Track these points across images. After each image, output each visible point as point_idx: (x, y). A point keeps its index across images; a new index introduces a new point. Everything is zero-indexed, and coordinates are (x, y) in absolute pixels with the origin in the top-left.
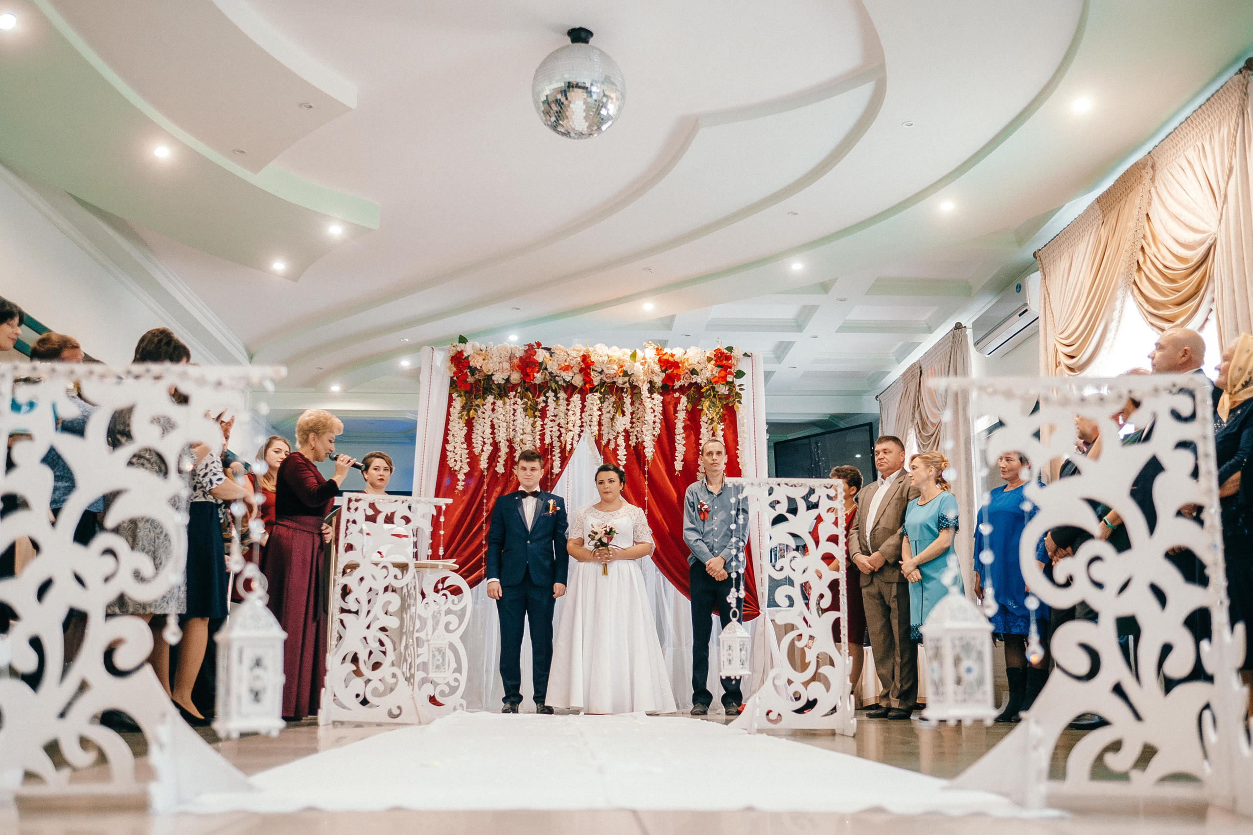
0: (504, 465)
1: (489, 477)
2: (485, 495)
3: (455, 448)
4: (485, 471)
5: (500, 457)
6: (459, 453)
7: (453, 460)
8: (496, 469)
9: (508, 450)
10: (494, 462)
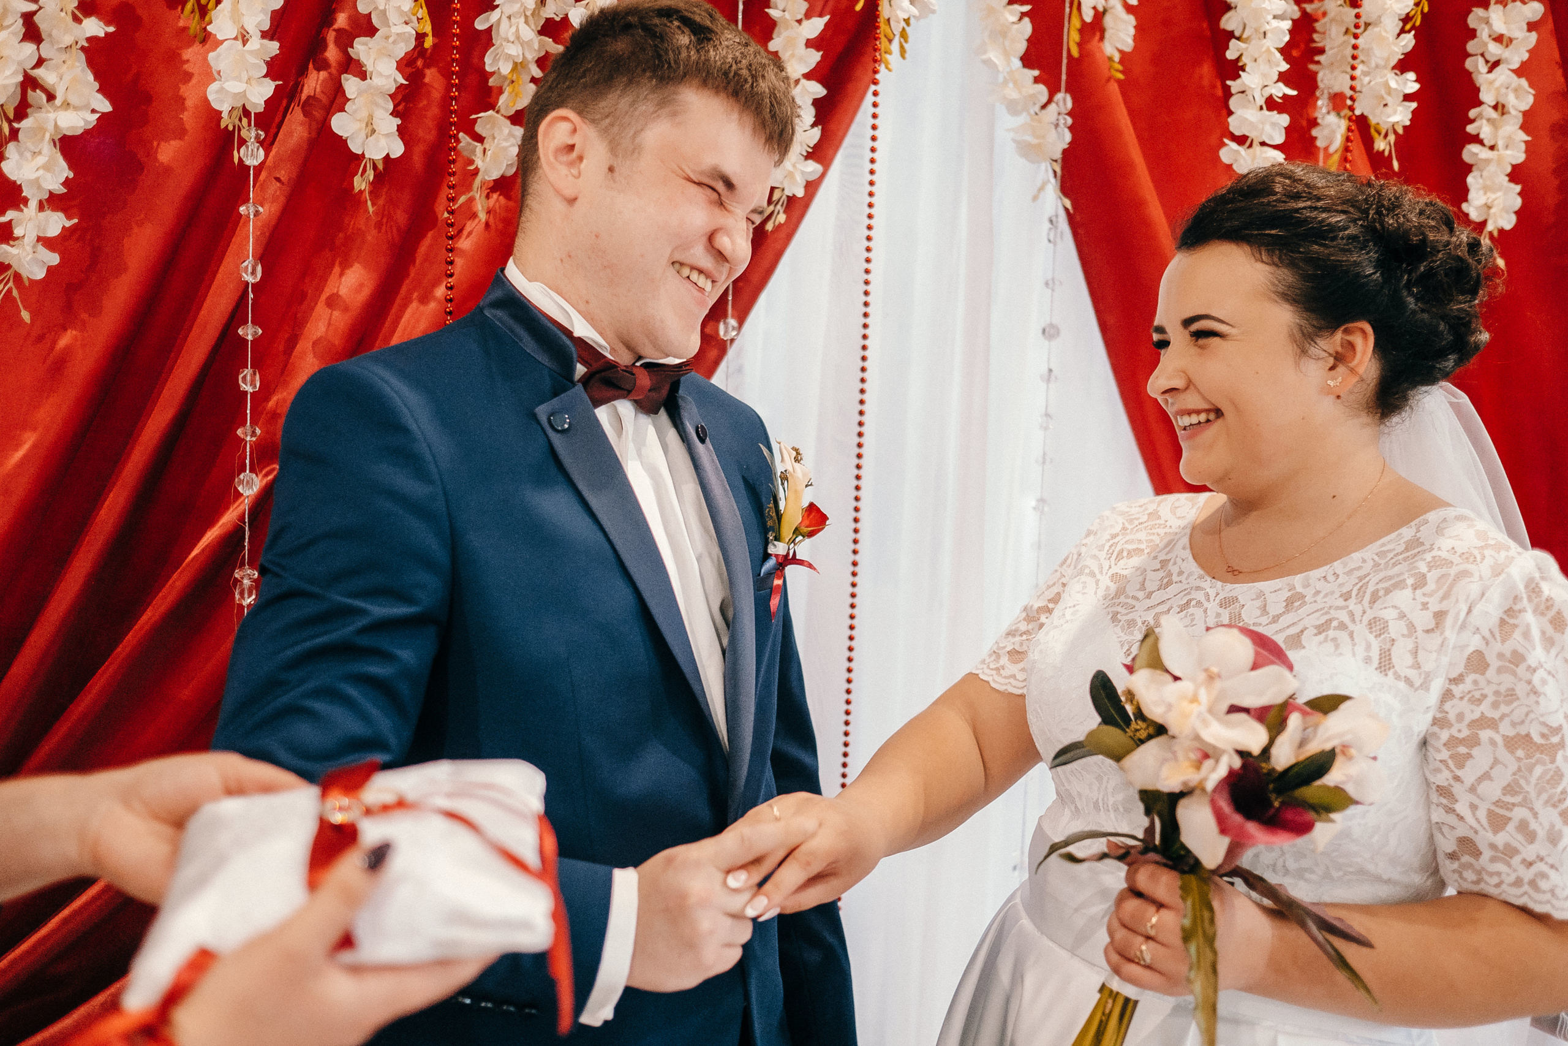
0: (403, 102)
1: (280, 192)
2: (250, 332)
4: (251, 134)
5: (366, 27)
8: (340, 124)
10: (323, 65)
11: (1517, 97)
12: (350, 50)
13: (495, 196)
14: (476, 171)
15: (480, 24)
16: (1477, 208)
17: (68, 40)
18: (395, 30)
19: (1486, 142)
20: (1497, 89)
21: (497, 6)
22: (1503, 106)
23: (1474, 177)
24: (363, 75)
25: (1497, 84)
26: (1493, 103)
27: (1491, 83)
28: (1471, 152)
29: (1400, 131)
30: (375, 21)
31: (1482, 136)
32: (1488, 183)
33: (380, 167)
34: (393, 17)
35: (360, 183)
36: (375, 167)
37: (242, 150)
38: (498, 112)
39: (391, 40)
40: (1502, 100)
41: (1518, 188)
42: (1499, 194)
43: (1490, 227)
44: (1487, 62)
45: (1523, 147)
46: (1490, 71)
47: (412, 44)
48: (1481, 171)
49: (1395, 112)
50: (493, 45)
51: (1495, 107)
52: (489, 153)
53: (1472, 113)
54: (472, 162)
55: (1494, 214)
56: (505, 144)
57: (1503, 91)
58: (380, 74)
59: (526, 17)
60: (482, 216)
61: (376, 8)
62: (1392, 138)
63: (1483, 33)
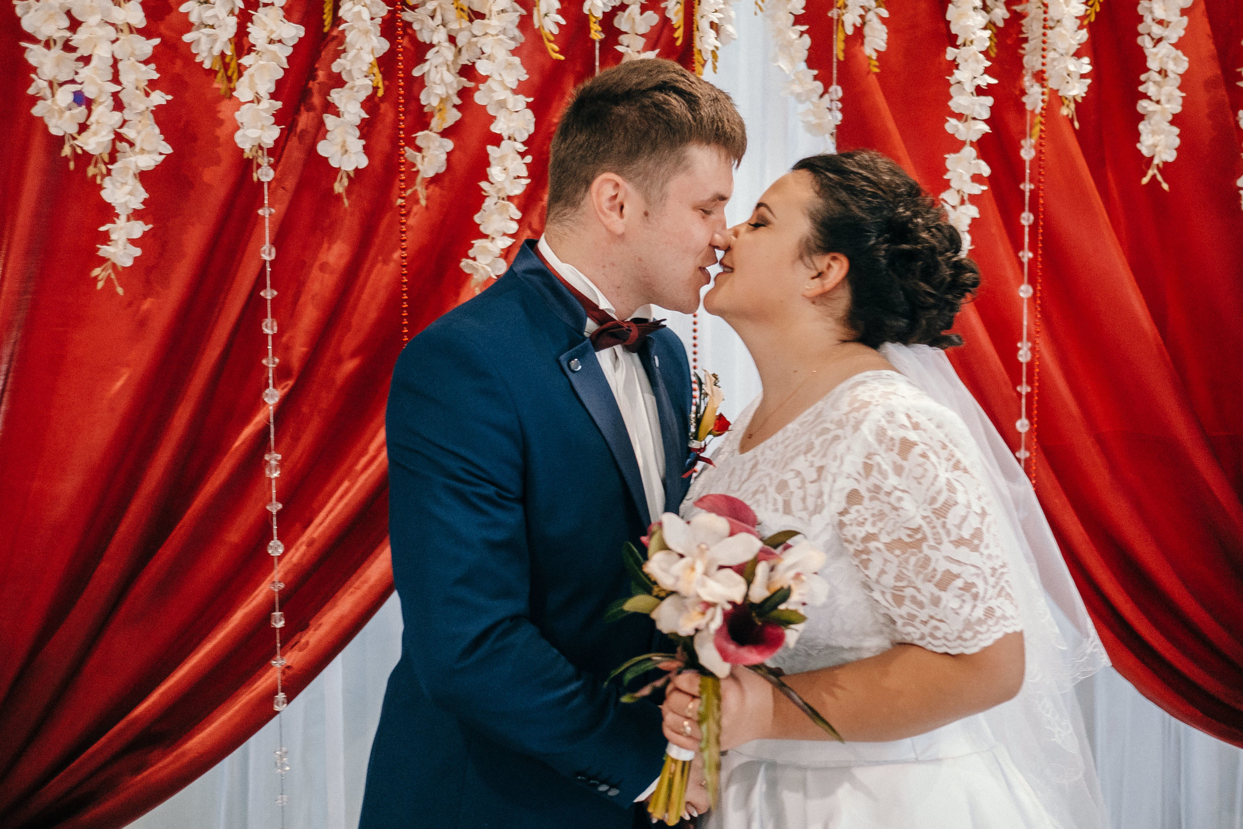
0: (366, 129)
1: (285, 197)
2: (269, 294)
3: (75, 25)
4: (264, 161)
5: (338, 81)
6: (102, 53)
7: (65, 96)
8: (323, 148)
9: (384, 45)
10: (310, 108)
11: (1176, 64)
12: (328, 98)
13: (432, 187)
14: (418, 172)
15: (416, 73)
16: (1148, 147)
17: (142, 107)
18: (358, 83)
19: (1153, 98)
20: (1161, 59)
21: (427, 60)
22: (1166, 71)
23: (1144, 125)
24: (337, 114)
25: (1160, 56)
26: (1158, 70)
27: (1156, 54)
28: (1143, 105)
29: (1080, 100)
30: (345, 77)
31: (1149, 94)
32: (1155, 128)
33: (352, 175)
34: (356, 74)
35: (339, 187)
36: (348, 176)
37: (260, 171)
38: (431, 130)
39: (355, 89)
40: (1164, 67)
41: (1176, 130)
42: (1162, 137)
43: (1156, 161)
44: (1153, 39)
45: (1180, 101)
46: (1155, 46)
47: (370, 92)
48: (1150, 118)
49: (1074, 88)
50: (426, 86)
51: (1160, 72)
52: (426, 159)
53: (1143, 77)
54: (414, 165)
55: (1160, 152)
56: (437, 153)
57: (1165, 59)
58: (349, 113)
59: (448, 66)
60: (423, 202)
61: (344, 69)
62: (1073, 106)
63: (1148, 19)
